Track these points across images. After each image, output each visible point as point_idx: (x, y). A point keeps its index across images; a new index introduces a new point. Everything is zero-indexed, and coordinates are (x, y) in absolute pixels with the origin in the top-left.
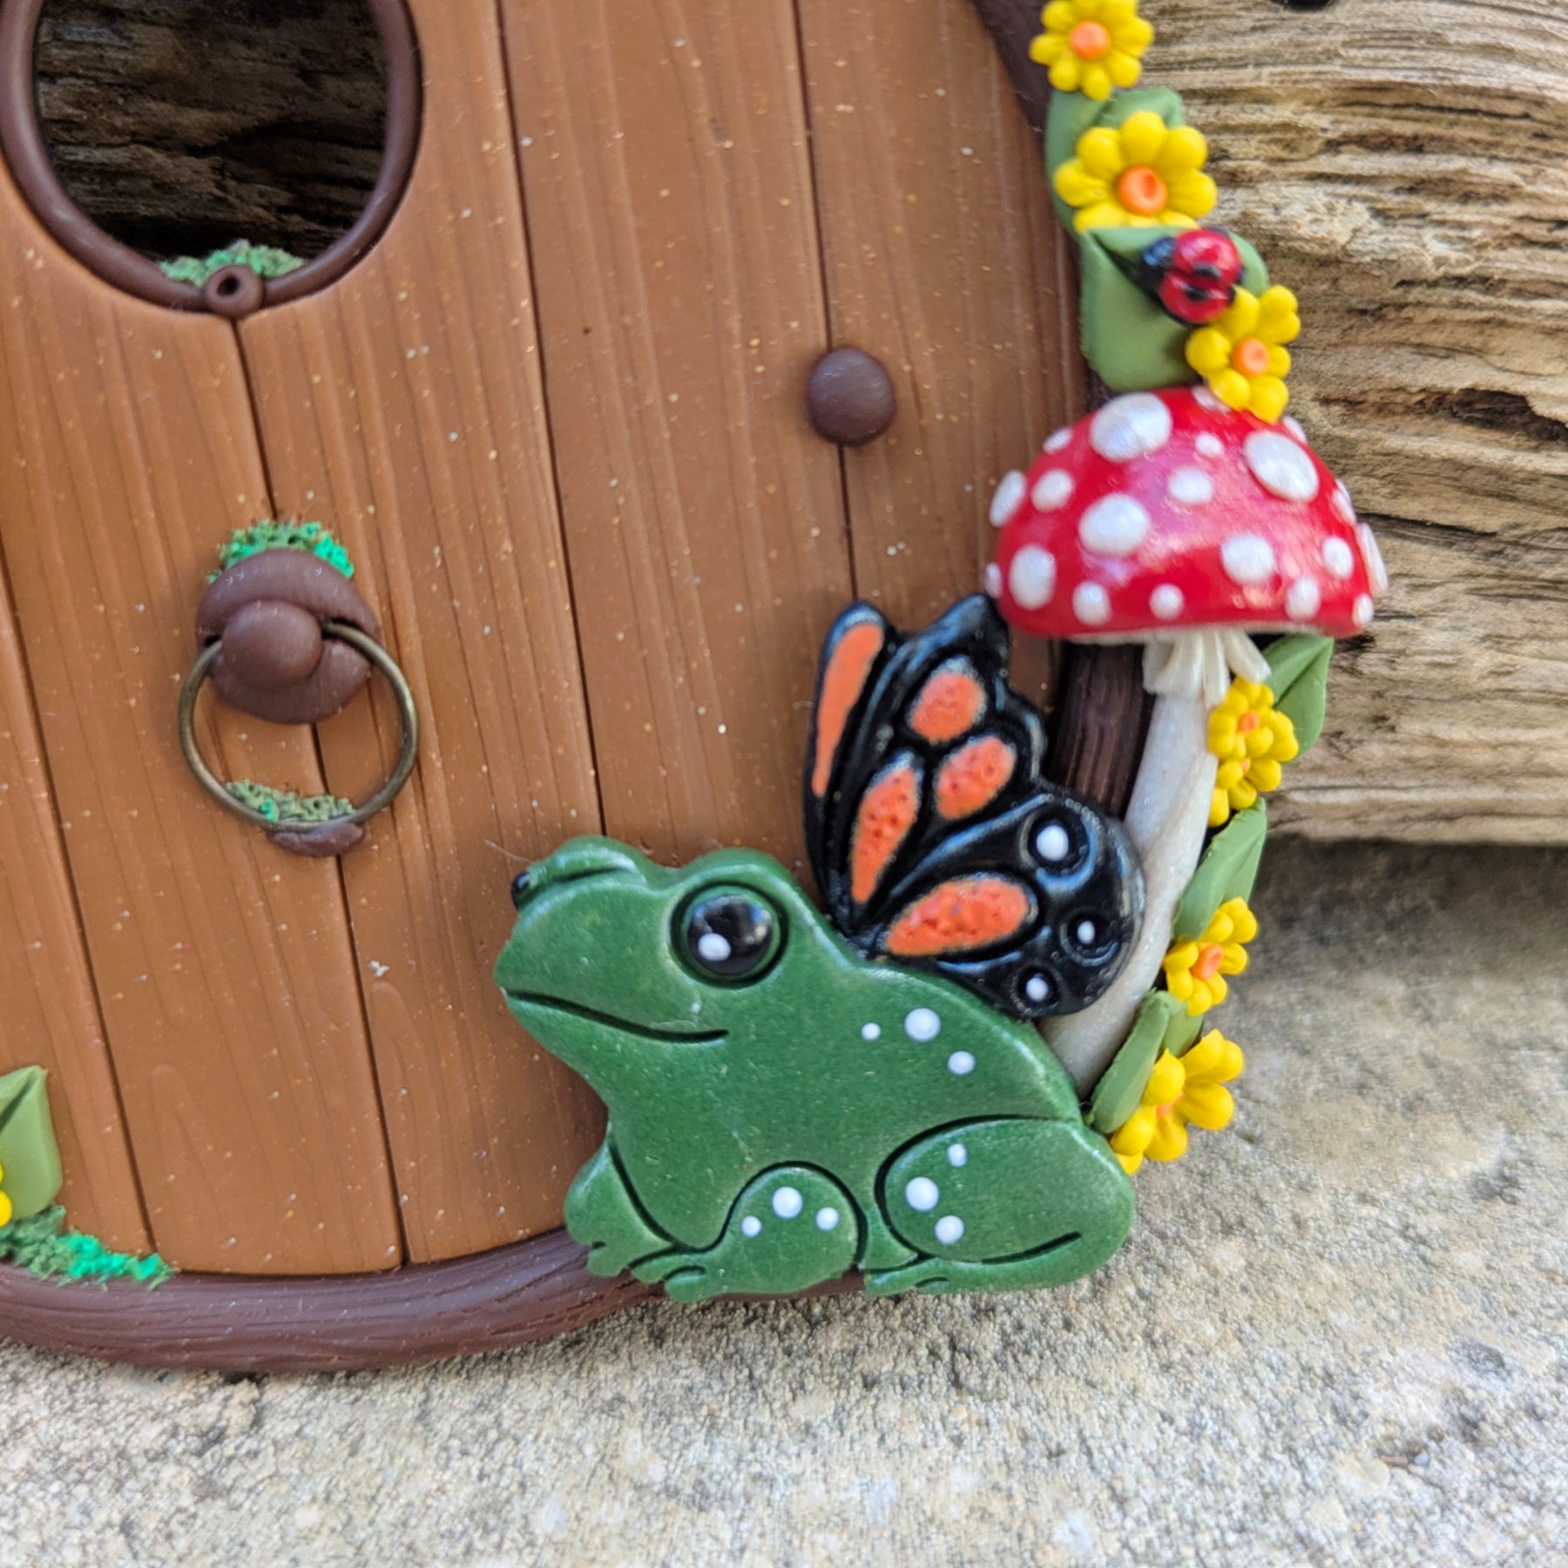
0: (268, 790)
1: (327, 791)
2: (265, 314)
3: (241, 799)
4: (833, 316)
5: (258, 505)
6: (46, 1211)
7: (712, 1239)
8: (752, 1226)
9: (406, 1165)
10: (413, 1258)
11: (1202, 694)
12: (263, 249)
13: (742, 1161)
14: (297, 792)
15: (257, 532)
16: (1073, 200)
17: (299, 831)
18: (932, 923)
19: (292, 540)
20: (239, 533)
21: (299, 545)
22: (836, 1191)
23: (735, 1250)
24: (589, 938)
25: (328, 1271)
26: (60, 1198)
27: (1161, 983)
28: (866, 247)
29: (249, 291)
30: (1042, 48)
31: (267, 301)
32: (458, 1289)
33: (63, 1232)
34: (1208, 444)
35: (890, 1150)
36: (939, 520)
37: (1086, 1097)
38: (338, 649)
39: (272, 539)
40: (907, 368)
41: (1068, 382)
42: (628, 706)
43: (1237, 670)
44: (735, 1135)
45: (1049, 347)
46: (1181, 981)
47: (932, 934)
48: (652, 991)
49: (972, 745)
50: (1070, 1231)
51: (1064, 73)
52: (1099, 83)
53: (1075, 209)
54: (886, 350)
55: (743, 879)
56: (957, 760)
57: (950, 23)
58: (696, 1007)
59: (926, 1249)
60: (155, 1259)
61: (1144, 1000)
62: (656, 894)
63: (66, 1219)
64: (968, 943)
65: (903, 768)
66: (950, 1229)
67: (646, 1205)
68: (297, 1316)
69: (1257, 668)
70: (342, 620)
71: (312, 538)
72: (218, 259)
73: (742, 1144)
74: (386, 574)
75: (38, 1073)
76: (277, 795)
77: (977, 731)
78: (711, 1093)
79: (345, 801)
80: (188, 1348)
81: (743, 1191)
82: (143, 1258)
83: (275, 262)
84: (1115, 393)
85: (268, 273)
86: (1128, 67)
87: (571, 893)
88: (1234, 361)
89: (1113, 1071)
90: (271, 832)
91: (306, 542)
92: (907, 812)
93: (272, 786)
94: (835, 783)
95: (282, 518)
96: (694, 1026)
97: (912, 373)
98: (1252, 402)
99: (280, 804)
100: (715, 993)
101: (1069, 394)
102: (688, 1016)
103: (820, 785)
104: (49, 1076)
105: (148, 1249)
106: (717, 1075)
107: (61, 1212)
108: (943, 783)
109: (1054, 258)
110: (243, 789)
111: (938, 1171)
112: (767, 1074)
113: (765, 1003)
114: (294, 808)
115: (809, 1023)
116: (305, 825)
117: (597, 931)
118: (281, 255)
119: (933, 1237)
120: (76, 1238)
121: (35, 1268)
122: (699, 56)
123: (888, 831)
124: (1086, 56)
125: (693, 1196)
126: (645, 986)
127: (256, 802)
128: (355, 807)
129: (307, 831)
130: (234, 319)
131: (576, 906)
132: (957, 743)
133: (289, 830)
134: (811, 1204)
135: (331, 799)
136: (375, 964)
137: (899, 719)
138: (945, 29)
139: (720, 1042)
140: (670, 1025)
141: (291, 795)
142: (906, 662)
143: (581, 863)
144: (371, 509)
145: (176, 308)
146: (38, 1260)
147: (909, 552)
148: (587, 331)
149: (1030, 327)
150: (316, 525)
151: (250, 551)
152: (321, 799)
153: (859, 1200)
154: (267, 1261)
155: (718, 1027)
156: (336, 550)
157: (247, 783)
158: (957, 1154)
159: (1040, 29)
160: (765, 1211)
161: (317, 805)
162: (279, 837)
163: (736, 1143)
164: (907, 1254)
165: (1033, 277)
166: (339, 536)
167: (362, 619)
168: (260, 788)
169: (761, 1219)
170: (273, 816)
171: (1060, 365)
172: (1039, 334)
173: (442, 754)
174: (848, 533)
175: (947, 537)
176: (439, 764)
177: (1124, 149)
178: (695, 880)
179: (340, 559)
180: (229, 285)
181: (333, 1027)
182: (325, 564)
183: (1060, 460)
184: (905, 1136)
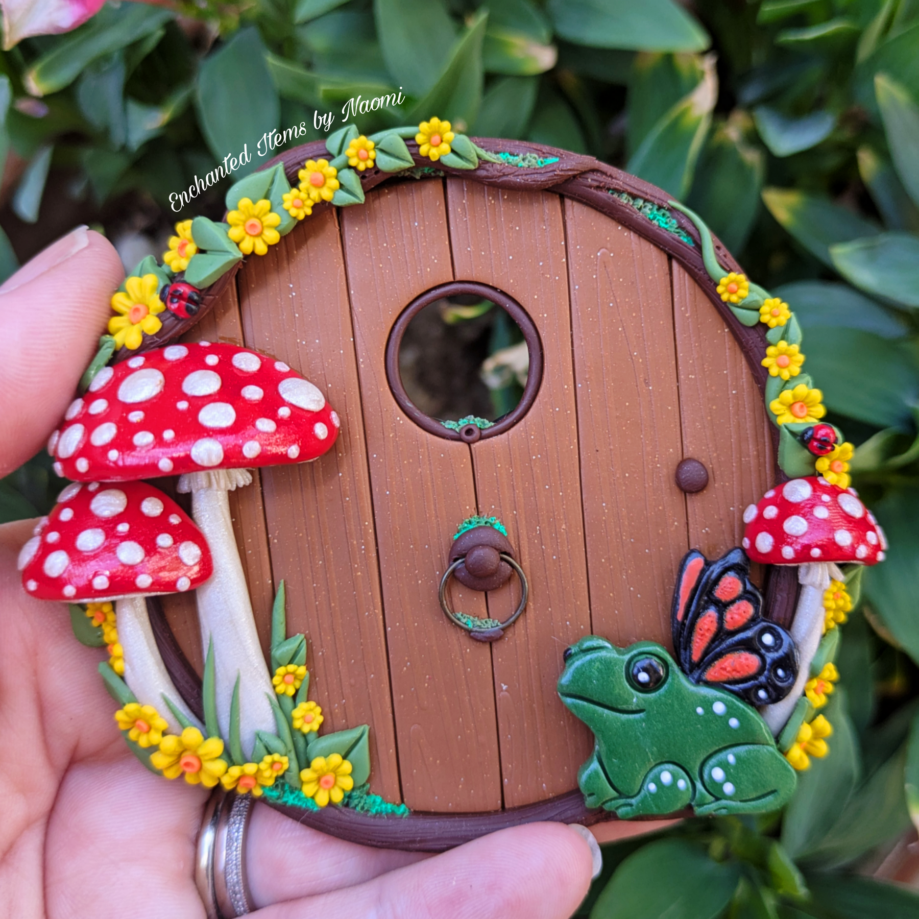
0: (468, 616)
1: (489, 617)
2: (482, 442)
3: (459, 619)
4: (684, 447)
5: (473, 510)
6: (364, 786)
7: (636, 791)
8: (652, 787)
9: (507, 766)
10: (507, 806)
11: (821, 585)
12: (479, 418)
13: (649, 760)
14: (478, 617)
15: (473, 520)
16: (777, 413)
17: (479, 632)
18: (724, 669)
19: (486, 523)
20: (467, 520)
21: (488, 525)
22: (683, 773)
23: (646, 796)
24: (596, 673)
25: (472, 810)
26: (369, 780)
27: (804, 695)
28: (697, 424)
29: (476, 434)
30: (766, 362)
31: (482, 438)
32: (528, 817)
33: (368, 794)
34: (826, 498)
35: (705, 756)
36: (721, 520)
37: (777, 738)
38: (503, 563)
39: (478, 522)
40: (711, 466)
41: (768, 472)
42: (604, 587)
43: (834, 576)
44: (647, 750)
45: (762, 460)
46: (811, 694)
47: (724, 673)
48: (619, 694)
49: (738, 603)
50: (773, 789)
51: (774, 371)
52: (786, 375)
53: (777, 416)
54: (703, 460)
55: (653, 652)
56: (732, 608)
57: (729, 349)
58: (634, 700)
59: (719, 796)
60: (403, 807)
61: (799, 700)
62: (621, 657)
63: (369, 789)
64: (737, 676)
65: (712, 612)
66: (729, 788)
67: (611, 778)
68: (464, 828)
69: (840, 576)
70: (505, 553)
71: (493, 522)
72: (463, 422)
73: (649, 754)
74: (518, 536)
75: (366, 728)
76: (471, 618)
77: (740, 598)
78: (639, 734)
79: (497, 621)
80: (421, 841)
81: (648, 773)
82: (398, 805)
83: (483, 423)
84: (790, 479)
85: (482, 427)
86: (796, 370)
87: (589, 657)
88: (831, 469)
89: (788, 728)
90: (469, 631)
91: (491, 524)
92: (714, 627)
93: (470, 615)
94: (686, 616)
95: (481, 515)
96: (634, 708)
97: (712, 468)
98: (837, 482)
99: (473, 621)
100: (641, 695)
101: (768, 476)
102: (631, 704)
103: (680, 616)
104: (370, 729)
105: (400, 802)
106: (641, 727)
107: (368, 786)
108: (728, 616)
109: (763, 429)
110: (459, 615)
111: (724, 766)
112: (660, 726)
113: (660, 699)
114: (478, 623)
115: (676, 706)
116: (482, 630)
117: (600, 671)
118: (486, 421)
119: (722, 791)
120: (373, 797)
121: (358, 809)
122: (641, 358)
123: (707, 634)
124: (781, 366)
125: (630, 775)
126: (617, 691)
127: (464, 621)
128: (502, 623)
129: (483, 632)
130: (469, 444)
131: (591, 662)
132: (732, 602)
133: (476, 631)
134: (675, 778)
135: (491, 620)
136: (503, 685)
137: (710, 592)
138: (727, 351)
139: (642, 714)
140: (625, 707)
141: (476, 618)
142: (712, 572)
143: (593, 645)
144: (515, 512)
145: (447, 439)
146: (360, 805)
147: (709, 531)
148: (597, 451)
149: (755, 453)
150: (494, 518)
151: (471, 527)
152: (487, 620)
153: (692, 777)
154: (450, 807)
155: (642, 707)
156: (501, 527)
157: (461, 613)
158: (731, 759)
159: (765, 356)
160: (657, 781)
161: (486, 622)
162: (472, 634)
163: (647, 753)
164: (712, 798)
165: (756, 435)
166: (502, 523)
167: (512, 553)
168: (465, 615)
169: (656, 784)
170: (470, 626)
171: (765, 467)
172: (758, 456)
173: (534, 604)
174: (687, 524)
175: (723, 526)
176: (532, 607)
177: (794, 396)
178: (635, 652)
179: (502, 529)
180: (469, 432)
181: (484, 710)
182: (498, 531)
183: (771, 502)
184: (711, 751)
